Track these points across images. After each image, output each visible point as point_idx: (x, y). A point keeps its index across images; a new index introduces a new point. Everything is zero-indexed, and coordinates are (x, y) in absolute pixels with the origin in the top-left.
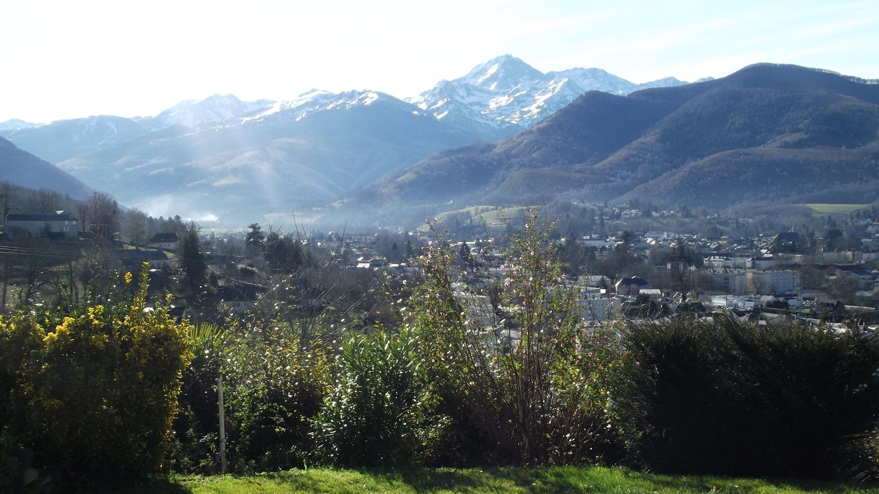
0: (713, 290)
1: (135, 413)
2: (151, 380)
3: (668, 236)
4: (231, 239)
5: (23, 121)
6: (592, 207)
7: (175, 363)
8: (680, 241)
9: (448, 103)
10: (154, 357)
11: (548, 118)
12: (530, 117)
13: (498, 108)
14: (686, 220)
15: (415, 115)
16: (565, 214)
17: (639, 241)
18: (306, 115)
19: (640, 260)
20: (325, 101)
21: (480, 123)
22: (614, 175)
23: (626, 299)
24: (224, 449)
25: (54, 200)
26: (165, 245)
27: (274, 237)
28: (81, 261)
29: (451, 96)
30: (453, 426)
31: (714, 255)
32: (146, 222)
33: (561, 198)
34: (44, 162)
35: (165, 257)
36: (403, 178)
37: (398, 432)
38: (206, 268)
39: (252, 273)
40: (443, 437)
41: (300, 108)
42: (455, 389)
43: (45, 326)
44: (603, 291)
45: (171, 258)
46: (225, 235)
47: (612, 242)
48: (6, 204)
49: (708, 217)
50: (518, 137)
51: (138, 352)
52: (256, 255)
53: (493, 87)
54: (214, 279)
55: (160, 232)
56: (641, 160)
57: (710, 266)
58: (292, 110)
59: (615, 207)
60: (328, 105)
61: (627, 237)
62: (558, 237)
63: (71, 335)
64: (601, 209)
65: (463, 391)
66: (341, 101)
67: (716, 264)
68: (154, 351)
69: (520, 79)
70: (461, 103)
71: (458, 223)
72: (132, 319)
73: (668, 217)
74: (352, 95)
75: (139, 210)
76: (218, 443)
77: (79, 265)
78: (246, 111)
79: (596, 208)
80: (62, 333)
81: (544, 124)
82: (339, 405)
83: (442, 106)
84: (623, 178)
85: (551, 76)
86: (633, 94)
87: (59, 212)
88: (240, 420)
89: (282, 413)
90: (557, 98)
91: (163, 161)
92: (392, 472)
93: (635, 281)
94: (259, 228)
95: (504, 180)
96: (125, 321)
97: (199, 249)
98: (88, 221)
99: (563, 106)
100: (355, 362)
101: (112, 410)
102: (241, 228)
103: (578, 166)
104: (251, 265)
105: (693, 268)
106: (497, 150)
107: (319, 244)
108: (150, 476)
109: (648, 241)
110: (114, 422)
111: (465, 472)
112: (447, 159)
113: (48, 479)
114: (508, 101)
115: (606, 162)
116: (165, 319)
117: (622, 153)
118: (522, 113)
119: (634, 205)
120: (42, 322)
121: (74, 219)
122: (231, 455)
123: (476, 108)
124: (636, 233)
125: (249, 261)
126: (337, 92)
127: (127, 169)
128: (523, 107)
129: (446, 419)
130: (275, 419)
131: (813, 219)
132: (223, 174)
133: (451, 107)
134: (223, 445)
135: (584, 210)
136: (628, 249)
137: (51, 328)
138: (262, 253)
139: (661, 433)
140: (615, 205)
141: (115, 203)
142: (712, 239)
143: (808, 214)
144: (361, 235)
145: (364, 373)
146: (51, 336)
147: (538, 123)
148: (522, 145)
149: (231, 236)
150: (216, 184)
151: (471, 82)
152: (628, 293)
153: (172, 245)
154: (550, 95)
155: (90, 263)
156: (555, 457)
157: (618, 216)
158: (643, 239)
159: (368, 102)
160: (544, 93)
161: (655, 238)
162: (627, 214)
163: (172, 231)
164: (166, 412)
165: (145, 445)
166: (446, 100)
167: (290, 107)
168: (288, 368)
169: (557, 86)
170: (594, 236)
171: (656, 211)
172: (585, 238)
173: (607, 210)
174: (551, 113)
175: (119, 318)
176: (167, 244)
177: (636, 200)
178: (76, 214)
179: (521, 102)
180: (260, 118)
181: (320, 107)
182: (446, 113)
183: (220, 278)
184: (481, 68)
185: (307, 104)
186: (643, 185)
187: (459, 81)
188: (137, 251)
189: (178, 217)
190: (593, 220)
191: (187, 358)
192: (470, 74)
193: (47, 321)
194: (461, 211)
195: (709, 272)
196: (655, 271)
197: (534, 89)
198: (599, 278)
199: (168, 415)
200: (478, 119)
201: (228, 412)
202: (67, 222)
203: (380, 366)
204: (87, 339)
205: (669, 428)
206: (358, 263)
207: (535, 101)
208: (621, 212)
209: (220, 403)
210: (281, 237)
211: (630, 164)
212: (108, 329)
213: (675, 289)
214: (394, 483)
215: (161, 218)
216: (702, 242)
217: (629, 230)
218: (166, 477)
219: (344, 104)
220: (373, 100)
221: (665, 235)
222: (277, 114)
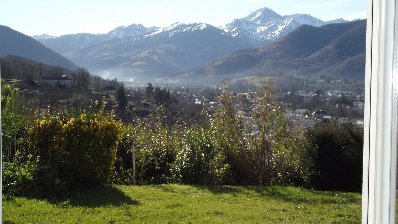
0: (357, 117)
1: (99, 158)
2: (105, 145)
3: (338, 92)
4: (139, 90)
5: (48, 35)
6: (302, 78)
7: (115, 138)
8: (343, 94)
9: (238, 29)
10: (106, 135)
11: (283, 36)
12: (275, 36)
13: (261, 32)
14: (346, 85)
15: (223, 35)
16: (290, 81)
17: (324, 94)
18: (174, 34)
19: (324, 102)
20: (182, 28)
21: (252, 39)
22: (314, 64)
23: (317, 120)
24: (134, 175)
25: (61, 70)
26: (110, 92)
27: (158, 89)
28: (73, 98)
29: (239, 26)
30: (231, 169)
31: (359, 101)
32: (102, 81)
33: (289, 74)
34: (57, 53)
35: (110, 97)
36: (217, 63)
37: (207, 170)
38: (128, 102)
39: (148, 105)
40: (226, 173)
41: (171, 31)
42: (232, 153)
43: (63, 122)
44: (307, 116)
45: (113, 98)
46: (137, 88)
47: (312, 94)
48: (41, 72)
49: (356, 83)
50: (270, 45)
51: (100, 133)
52: (150, 97)
53: (258, 22)
54: (131, 108)
55: (108, 86)
56: (326, 56)
57: (357, 106)
58: (167, 32)
59: (313, 78)
60: (184, 30)
61: (318, 92)
62: (287, 91)
63: (73, 125)
64: (307, 79)
65: (235, 154)
66: (189, 28)
67: (359, 105)
68: (107, 133)
69: (271, 19)
70: (244, 29)
71: (241, 84)
72: (98, 120)
73: (337, 83)
74: (195, 25)
75: (99, 75)
76: (132, 173)
77: (72, 100)
78: (146, 32)
79: (304, 78)
80: (70, 125)
81: (282, 40)
82: (182, 158)
83: (235, 31)
84: (317, 65)
85: (285, 17)
86: (323, 26)
87: (64, 76)
88: (142, 164)
89: (159, 161)
90: (288, 28)
91: (110, 54)
92: (204, 186)
93: (322, 112)
94: (152, 85)
95: (263, 65)
96: (95, 121)
97: (125, 94)
98: (76, 80)
99: (290, 31)
100: (190, 140)
101: (90, 157)
102: (143, 85)
103: (297, 59)
104: (147, 101)
105: (348, 107)
106: (260, 51)
107: (178, 92)
108: (104, 184)
109: (328, 94)
110: (90, 162)
111: (235, 187)
112: (237, 55)
113: (64, 183)
114: (265, 28)
115: (309, 57)
116: (111, 120)
117: (317, 53)
118: (272, 34)
119: (322, 77)
120: (62, 120)
121: (70, 79)
122: (137, 178)
123: (251, 32)
124: (323, 90)
125: (147, 100)
126: (188, 23)
127: (94, 57)
128: (272, 32)
129: (228, 166)
130: (156, 163)
132: (136, 60)
133: (239, 31)
134: (134, 173)
135: (299, 79)
136: (319, 97)
137: (65, 122)
138: (153, 96)
139: (318, 173)
140: (313, 77)
141: (88, 73)
142: (358, 94)
144: (197, 89)
145: (193, 145)
146: (65, 126)
147: (279, 39)
148: (272, 49)
149: (139, 88)
150: (133, 65)
151: (249, 20)
152: (318, 118)
153: (113, 92)
154: (284, 26)
155: (77, 99)
156: (273, 183)
157: (315, 82)
158: (326, 93)
159: (202, 28)
160: (282, 25)
161: (332, 93)
162: (319, 82)
163: (113, 86)
164: (111, 158)
165: (102, 172)
166: (237, 28)
167: (166, 30)
168: (162, 143)
169: (288, 22)
170: (303, 91)
171: (332, 80)
172: (299, 92)
173: (310, 79)
174: (285, 34)
175: (92, 119)
176: (111, 91)
177: (323, 75)
178: (71, 77)
179: (271, 29)
180: (153, 35)
181: (180, 30)
182: (237, 34)
183: (134, 107)
184: (253, 13)
185: (174, 29)
186: (326, 68)
187: (243, 19)
188: (97, 94)
189: (116, 79)
190: (303, 84)
191: (120, 136)
192: (248, 16)
193: (63, 119)
194: (243, 79)
195: (356, 109)
196: (331, 107)
197: (277, 23)
198: (305, 110)
199: (112, 160)
200: (251, 37)
201: (137, 160)
202: (67, 81)
203: (200, 142)
204: (80, 127)
205: (322, 172)
206: (196, 101)
207: (277, 29)
208: (316, 80)
209: (133, 156)
210: (162, 89)
211: (321, 59)
212: (88, 124)
213: (340, 116)
214: (204, 190)
215: (108, 79)
216: (353, 95)
217: (319, 89)
218: (111, 185)
219: (191, 29)
220: (204, 27)
221: (336, 92)
222: (160, 33)
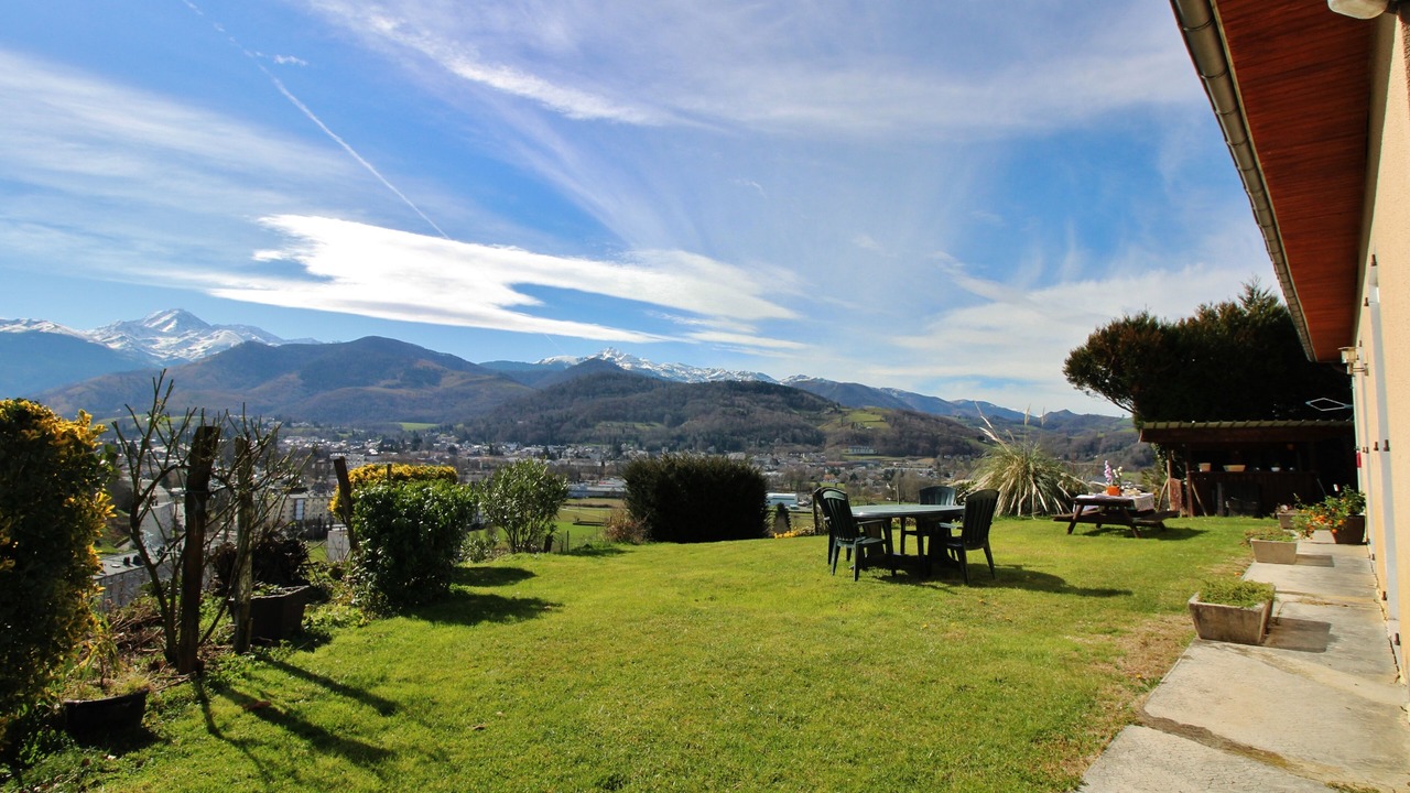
8: (312, 443)
9: (122, 337)
12: (195, 354)
13: (167, 346)
21: (152, 356)
29: (125, 333)
36: (73, 390)
53: (165, 330)
69: (189, 328)
70: (135, 339)
83: (117, 339)
86: (283, 346)
90: (220, 343)
114: (177, 341)
118: (189, 351)
123: (146, 345)
128: (190, 347)
131: (403, 432)
133: (125, 341)
143: (400, 429)
147: (204, 358)
151: (145, 325)
154: (214, 341)
160: (209, 339)
166: (120, 335)
169: (219, 335)
179: (188, 343)
197: (201, 335)
207: (200, 344)
221: (301, 439)
